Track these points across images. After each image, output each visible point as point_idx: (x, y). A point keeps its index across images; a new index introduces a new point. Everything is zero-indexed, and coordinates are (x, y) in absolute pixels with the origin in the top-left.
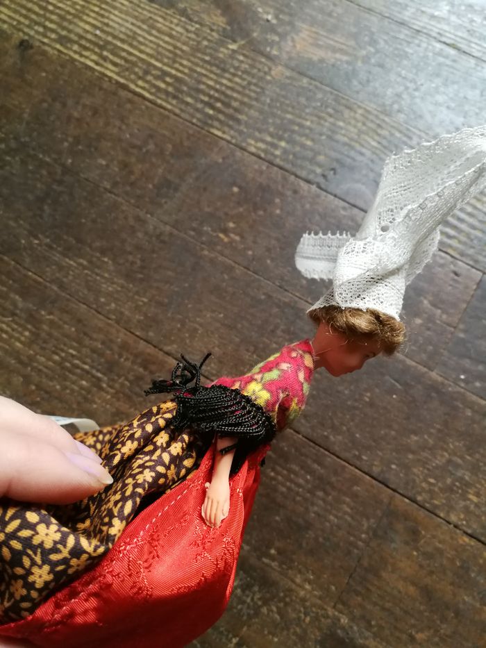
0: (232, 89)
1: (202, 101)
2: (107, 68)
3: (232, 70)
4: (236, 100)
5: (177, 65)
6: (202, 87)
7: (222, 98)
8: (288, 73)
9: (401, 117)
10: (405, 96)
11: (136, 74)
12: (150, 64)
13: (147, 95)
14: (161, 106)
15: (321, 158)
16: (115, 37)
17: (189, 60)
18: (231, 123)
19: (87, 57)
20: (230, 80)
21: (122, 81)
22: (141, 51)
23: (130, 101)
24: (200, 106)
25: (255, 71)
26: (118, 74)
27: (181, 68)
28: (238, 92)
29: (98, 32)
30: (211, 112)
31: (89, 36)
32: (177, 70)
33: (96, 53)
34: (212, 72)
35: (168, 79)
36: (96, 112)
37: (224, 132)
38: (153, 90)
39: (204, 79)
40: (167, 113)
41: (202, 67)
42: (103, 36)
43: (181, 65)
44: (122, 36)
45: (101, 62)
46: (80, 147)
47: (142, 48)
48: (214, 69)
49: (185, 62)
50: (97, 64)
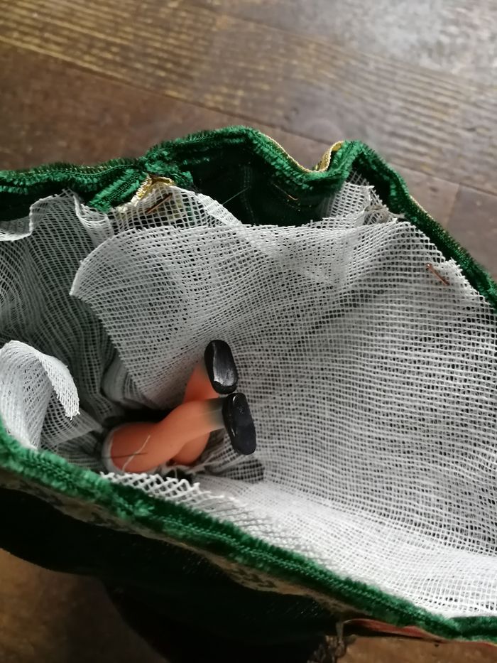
0: (180, 47)
1: (153, 65)
2: (52, 50)
3: (176, 29)
4: (185, 57)
5: (121, 34)
6: (149, 51)
7: (171, 57)
8: (233, 21)
9: (354, 44)
10: (355, 23)
11: (80, 50)
12: (93, 38)
13: (95, 68)
14: (111, 78)
15: (281, 100)
16: (53, 17)
17: (132, 26)
18: (185, 81)
19: (28, 43)
20: (176, 39)
21: (68, 59)
22: (82, 26)
23: (79, 78)
24: (150, 70)
25: (199, 25)
26: (64, 53)
27: (125, 36)
28: (188, 49)
29: (35, 15)
30: (162, 74)
31: (28, 21)
32: (121, 38)
33: (36, 37)
34: (157, 34)
35: (114, 49)
36: (47, 95)
37: (179, 92)
38: (101, 63)
39: (150, 43)
40: (118, 83)
41: (146, 31)
42: (41, 18)
43: (125, 32)
44: (60, 15)
45: (43, 44)
46: (38, 133)
47: (83, 22)
48: (159, 31)
49: (128, 29)
50: (40, 46)
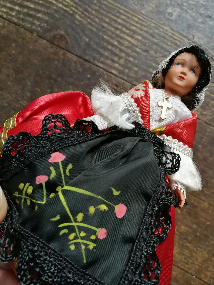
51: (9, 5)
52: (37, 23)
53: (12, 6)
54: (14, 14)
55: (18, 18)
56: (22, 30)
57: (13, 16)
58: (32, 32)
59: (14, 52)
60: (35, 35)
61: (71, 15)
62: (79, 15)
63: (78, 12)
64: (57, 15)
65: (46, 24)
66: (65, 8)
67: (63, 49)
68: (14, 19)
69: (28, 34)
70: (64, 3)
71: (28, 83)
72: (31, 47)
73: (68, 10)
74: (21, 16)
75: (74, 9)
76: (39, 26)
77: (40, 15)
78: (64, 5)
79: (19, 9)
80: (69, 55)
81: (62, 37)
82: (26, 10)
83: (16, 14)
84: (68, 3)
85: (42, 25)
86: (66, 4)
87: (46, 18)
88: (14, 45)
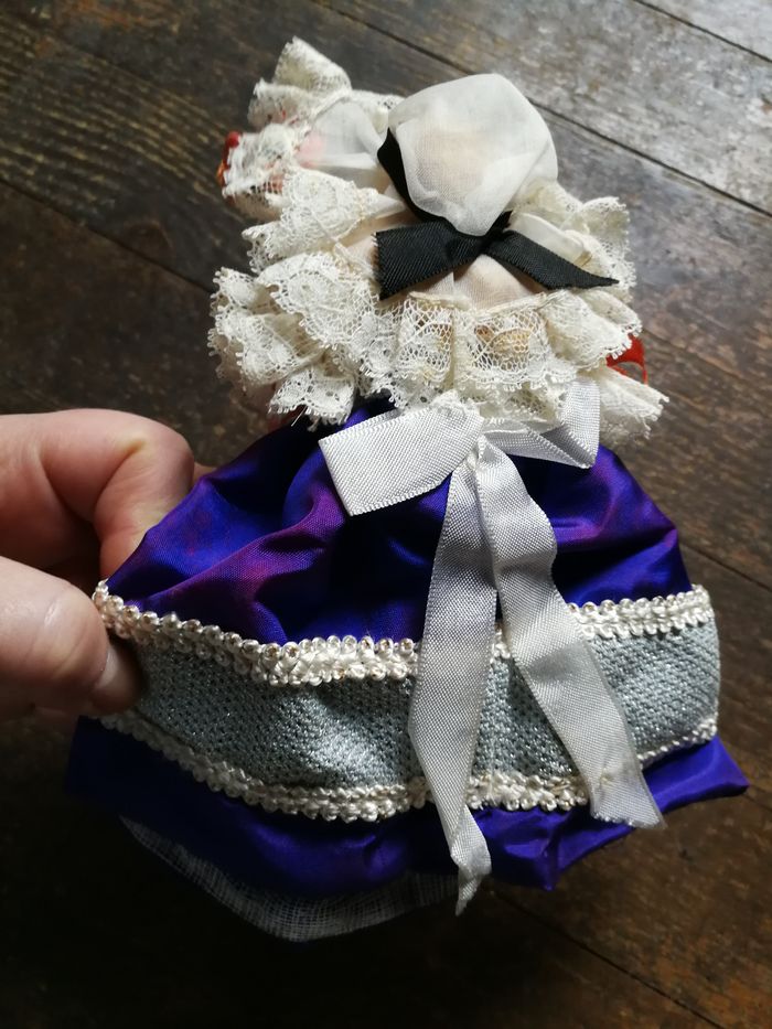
51: (19, 151)
52: (91, 197)
53: (29, 154)
54: (30, 172)
55: (41, 184)
56: (49, 212)
57: (28, 177)
58: (74, 217)
59: (21, 264)
60: (82, 224)
61: (181, 181)
62: (202, 184)
63: (199, 176)
64: (144, 182)
65: (112, 202)
66: (167, 166)
67: (152, 261)
68: (29, 184)
69: (65, 224)
70: (165, 153)
71: (53, 343)
72: (69, 255)
73: (175, 169)
74: (50, 178)
75: (189, 168)
76: (95, 204)
77: (99, 178)
78: (163, 157)
79: (47, 162)
80: (168, 278)
81: (152, 233)
82: (63, 165)
83: (36, 173)
84: (176, 154)
85: (103, 202)
86: (171, 155)
87: (115, 186)
88: (23, 247)
